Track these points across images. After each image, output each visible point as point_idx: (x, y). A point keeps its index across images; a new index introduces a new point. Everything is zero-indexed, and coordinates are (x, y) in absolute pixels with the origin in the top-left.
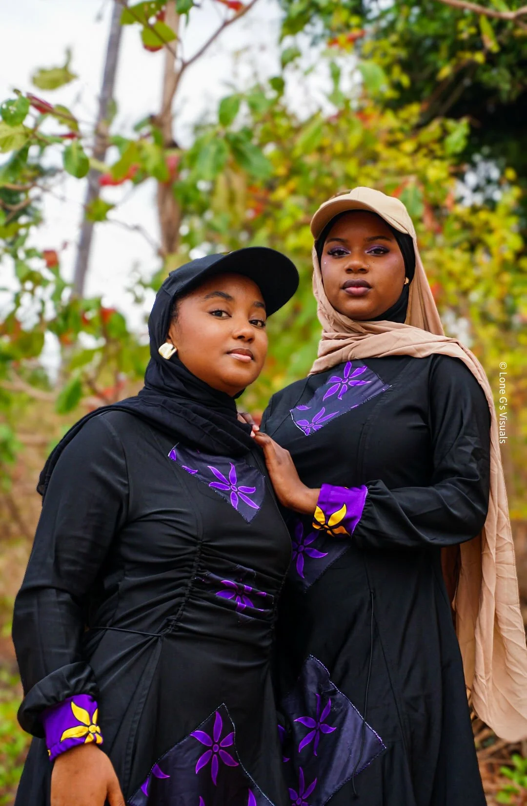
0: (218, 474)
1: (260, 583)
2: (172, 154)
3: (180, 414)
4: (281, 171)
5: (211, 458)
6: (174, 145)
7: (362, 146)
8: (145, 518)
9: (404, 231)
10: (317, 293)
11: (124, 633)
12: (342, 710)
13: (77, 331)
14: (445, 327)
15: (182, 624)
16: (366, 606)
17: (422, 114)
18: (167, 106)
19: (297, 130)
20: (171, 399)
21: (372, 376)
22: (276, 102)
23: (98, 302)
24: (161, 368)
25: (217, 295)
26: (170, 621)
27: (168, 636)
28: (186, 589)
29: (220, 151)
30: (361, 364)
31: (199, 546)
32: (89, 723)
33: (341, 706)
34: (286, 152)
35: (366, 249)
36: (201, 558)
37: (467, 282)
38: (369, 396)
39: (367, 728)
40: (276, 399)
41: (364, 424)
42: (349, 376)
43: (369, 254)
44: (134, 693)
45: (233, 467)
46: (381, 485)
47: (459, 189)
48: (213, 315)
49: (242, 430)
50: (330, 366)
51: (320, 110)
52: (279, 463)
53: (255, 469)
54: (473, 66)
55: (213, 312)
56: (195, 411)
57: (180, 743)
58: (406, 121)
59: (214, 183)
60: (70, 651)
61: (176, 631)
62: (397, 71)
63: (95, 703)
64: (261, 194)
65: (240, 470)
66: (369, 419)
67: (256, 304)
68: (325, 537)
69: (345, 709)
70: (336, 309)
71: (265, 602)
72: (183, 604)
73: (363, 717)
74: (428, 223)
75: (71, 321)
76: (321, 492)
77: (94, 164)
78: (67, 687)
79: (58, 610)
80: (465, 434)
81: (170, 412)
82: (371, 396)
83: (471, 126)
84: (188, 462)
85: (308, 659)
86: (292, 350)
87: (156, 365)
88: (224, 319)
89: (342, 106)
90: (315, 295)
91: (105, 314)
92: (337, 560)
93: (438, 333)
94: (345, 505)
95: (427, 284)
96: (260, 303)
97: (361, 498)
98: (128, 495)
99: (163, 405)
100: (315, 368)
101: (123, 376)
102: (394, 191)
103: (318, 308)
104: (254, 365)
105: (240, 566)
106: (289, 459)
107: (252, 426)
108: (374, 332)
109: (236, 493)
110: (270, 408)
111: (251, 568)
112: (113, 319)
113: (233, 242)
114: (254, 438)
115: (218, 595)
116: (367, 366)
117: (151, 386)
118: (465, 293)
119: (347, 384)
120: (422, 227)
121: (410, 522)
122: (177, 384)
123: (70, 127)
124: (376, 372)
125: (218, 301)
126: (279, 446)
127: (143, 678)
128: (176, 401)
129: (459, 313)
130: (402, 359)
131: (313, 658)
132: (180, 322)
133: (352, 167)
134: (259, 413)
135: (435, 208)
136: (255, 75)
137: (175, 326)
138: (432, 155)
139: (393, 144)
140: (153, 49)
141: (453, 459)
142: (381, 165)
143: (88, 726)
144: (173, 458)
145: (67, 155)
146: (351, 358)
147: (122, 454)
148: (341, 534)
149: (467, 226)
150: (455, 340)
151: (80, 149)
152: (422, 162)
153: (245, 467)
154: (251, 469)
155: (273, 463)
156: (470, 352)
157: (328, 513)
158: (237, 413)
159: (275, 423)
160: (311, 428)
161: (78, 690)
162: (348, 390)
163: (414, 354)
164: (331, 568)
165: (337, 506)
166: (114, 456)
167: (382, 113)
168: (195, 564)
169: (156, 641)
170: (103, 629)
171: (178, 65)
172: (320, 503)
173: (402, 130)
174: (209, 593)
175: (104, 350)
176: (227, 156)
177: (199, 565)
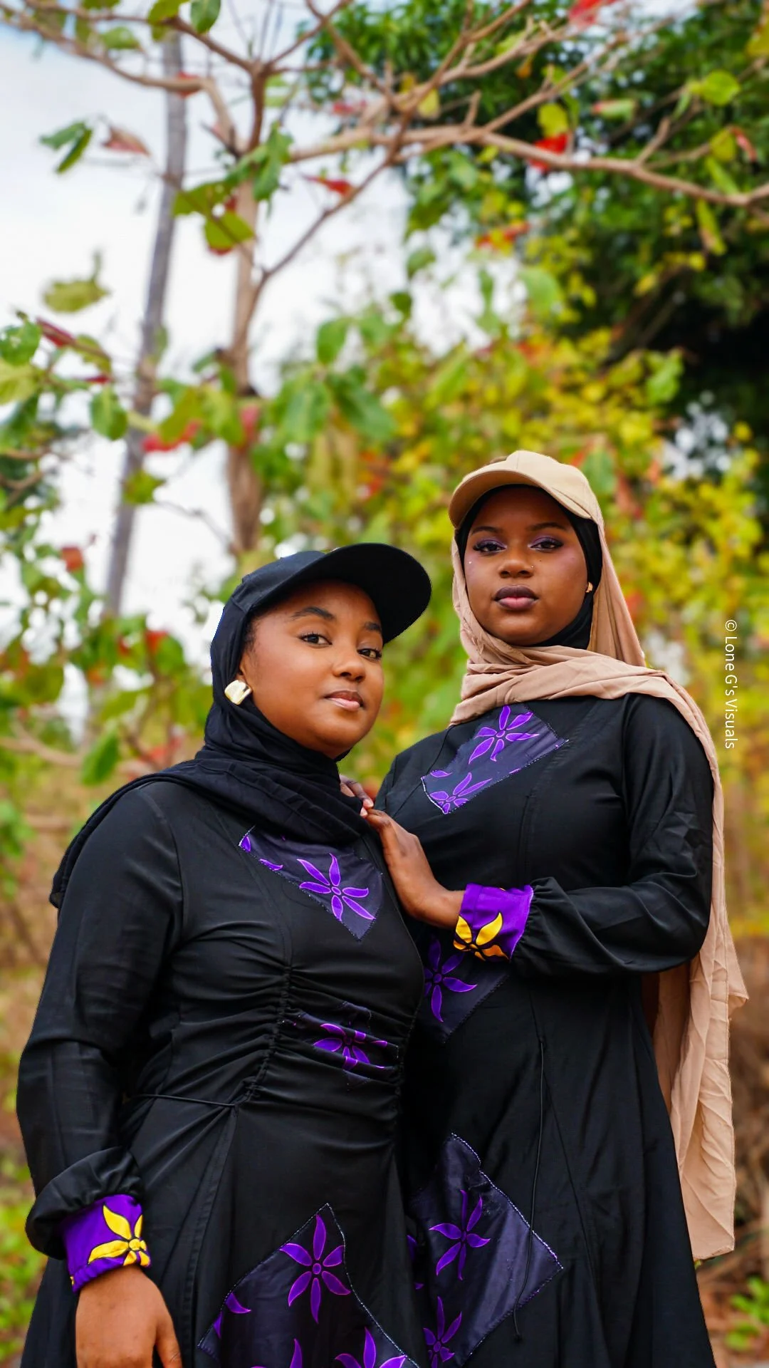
0: (312, 871)
1: (378, 1027)
2: (249, 405)
3: (256, 785)
4: (408, 429)
5: (302, 848)
6: (251, 392)
7: (527, 391)
8: (206, 936)
9: (586, 515)
10: (459, 606)
11: (183, 1103)
12: (498, 1215)
13: (111, 664)
14: (648, 655)
15: (264, 1089)
16: (533, 1062)
17: (613, 345)
18: (241, 335)
19: (432, 369)
20: (244, 763)
21: (539, 726)
22: (399, 328)
23: (142, 621)
24: (228, 718)
25: (311, 612)
26: (248, 1084)
27: (246, 1106)
28: (271, 1038)
29: (318, 401)
30: (524, 709)
31: (287, 975)
32: (128, 1236)
33: (497, 1207)
34: (415, 402)
35: (530, 542)
36: (290, 991)
37: (680, 590)
38: (535, 756)
39: (534, 1239)
40: (401, 762)
41: (528, 797)
42: (506, 728)
43: (534, 549)
44: (198, 1190)
45: (334, 860)
46: (553, 884)
47: (667, 454)
48: (305, 641)
49: (346, 806)
50: (479, 713)
51: (465, 340)
52: (404, 854)
53: (368, 862)
54: (687, 275)
55: (305, 637)
56: (277, 780)
57: (266, 1262)
58: (590, 355)
59: (310, 447)
60: (101, 1132)
61: (257, 1099)
62: (576, 283)
63: (139, 1207)
64: (379, 462)
65: (345, 863)
66: (535, 789)
67: (367, 625)
68: (474, 963)
69: (503, 1212)
70: (487, 630)
71: (385, 1055)
72: (267, 1059)
73: (530, 1223)
74: (623, 504)
75: (103, 650)
76: (465, 895)
77: (135, 420)
78: (96, 1184)
79: (82, 1073)
80: (676, 809)
81: (241, 782)
82: (539, 756)
83: (685, 363)
84: (268, 855)
85: (449, 1140)
86: (425, 691)
87: (220, 712)
88: (320, 647)
89: (496, 334)
90: (456, 609)
91: (152, 639)
92: (490, 995)
93: (637, 662)
94: (500, 914)
95: (621, 593)
96: (375, 624)
97: (522, 905)
98: (182, 903)
99: (231, 772)
100: (457, 717)
101: (179, 730)
102: (574, 456)
103: (462, 628)
104: (363, 714)
105: (349, 1003)
106: (419, 849)
107: (362, 801)
108: (543, 663)
109: (340, 897)
110: (392, 775)
111: (365, 1006)
112: (164, 646)
113: (339, 533)
114: (366, 818)
115: (317, 1046)
116: (532, 711)
117: (215, 746)
118: (678, 606)
119: (503, 738)
120: (614, 510)
121: (597, 940)
122: (251, 741)
123: (100, 366)
124: (545, 720)
125: (313, 622)
126: (402, 829)
127: (210, 1169)
128: (249, 766)
129: (669, 633)
130: (583, 701)
131: (455, 1137)
132: (257, 650)
133: (511, 423)
134: (376, 783)
135: (633, 483)
136: (370, 289)
137: (249, 656)
138: (628, 404)
139: (572, 389)
140: (220, 251)
141: (658, 847)
142: (554, 420)
143: (129, 1241)
144: (246, 848)
145: (95, 407)
146: (509, 700)
147: (172, 844)
148: (495, 957)
149: (680, 508)
150: (660, 672)
151: (114, 398)
152: (613, 414)
153: (354, 859)
154: (361, 863)
155: (394, 854)
156: (683, 691)
157: (476, 926)
158: (339, 781)
159: (399, 796)
160: (452, 803)
161: (113, 1189)
162: (505, 747)
163: (601, 693)
164: (482, 1006)
165: (489, 916)
166: (159, 845)
167: (556, 343)
168: (282, 1001)
169: (229, 1113)
170: (150, 1098)
171: (256, 275)
172: (464, 912)
173: (584, 369)
174: (304, 1043)
175: (151, 691)
176: (329, 407)
177: (288, 1002)
